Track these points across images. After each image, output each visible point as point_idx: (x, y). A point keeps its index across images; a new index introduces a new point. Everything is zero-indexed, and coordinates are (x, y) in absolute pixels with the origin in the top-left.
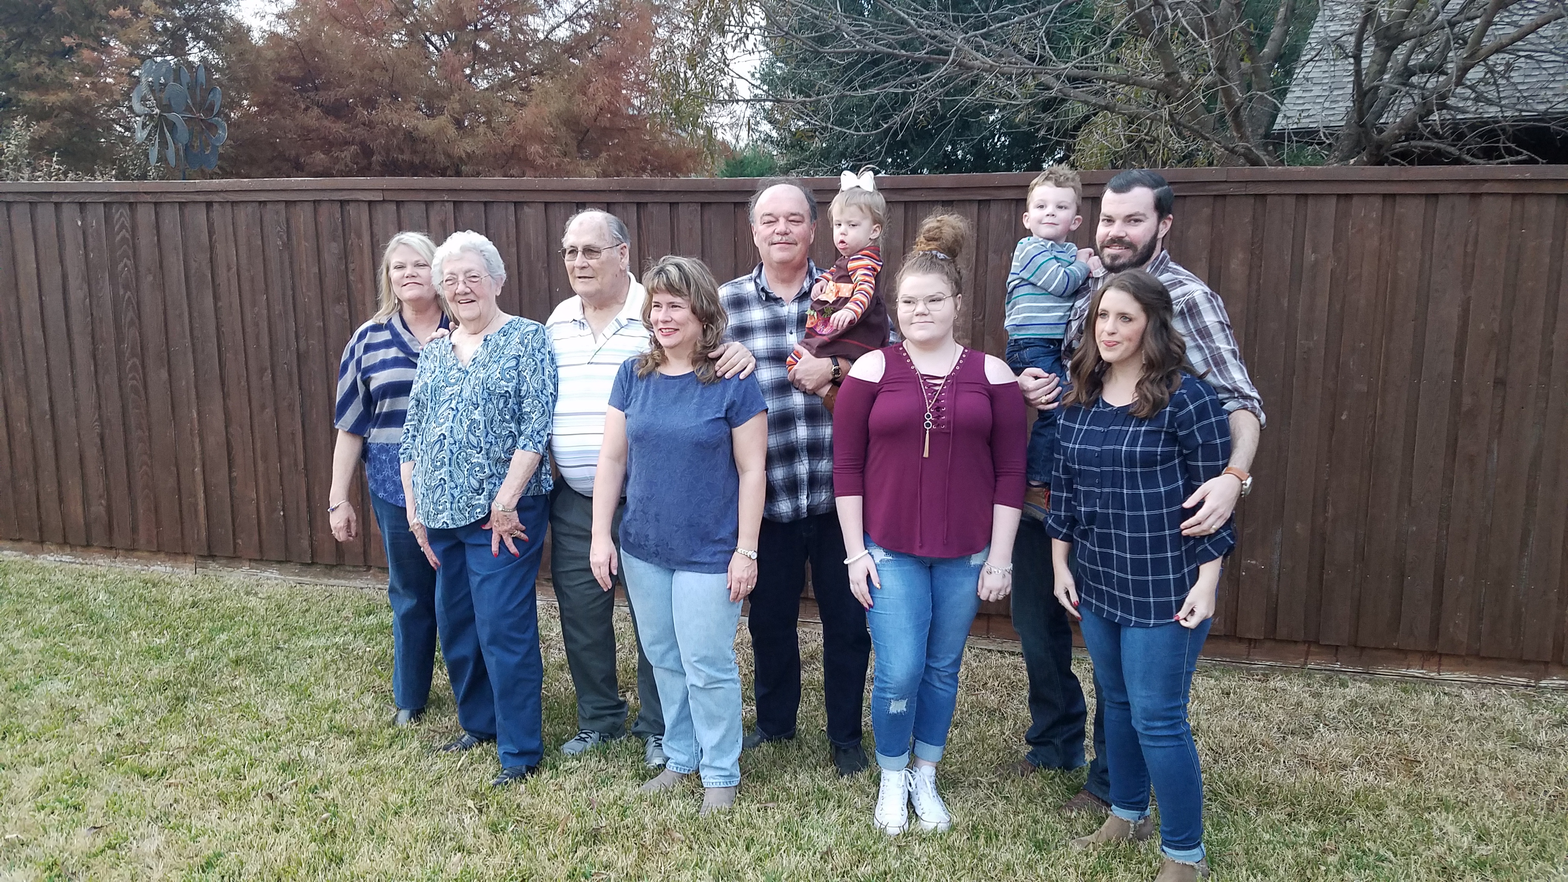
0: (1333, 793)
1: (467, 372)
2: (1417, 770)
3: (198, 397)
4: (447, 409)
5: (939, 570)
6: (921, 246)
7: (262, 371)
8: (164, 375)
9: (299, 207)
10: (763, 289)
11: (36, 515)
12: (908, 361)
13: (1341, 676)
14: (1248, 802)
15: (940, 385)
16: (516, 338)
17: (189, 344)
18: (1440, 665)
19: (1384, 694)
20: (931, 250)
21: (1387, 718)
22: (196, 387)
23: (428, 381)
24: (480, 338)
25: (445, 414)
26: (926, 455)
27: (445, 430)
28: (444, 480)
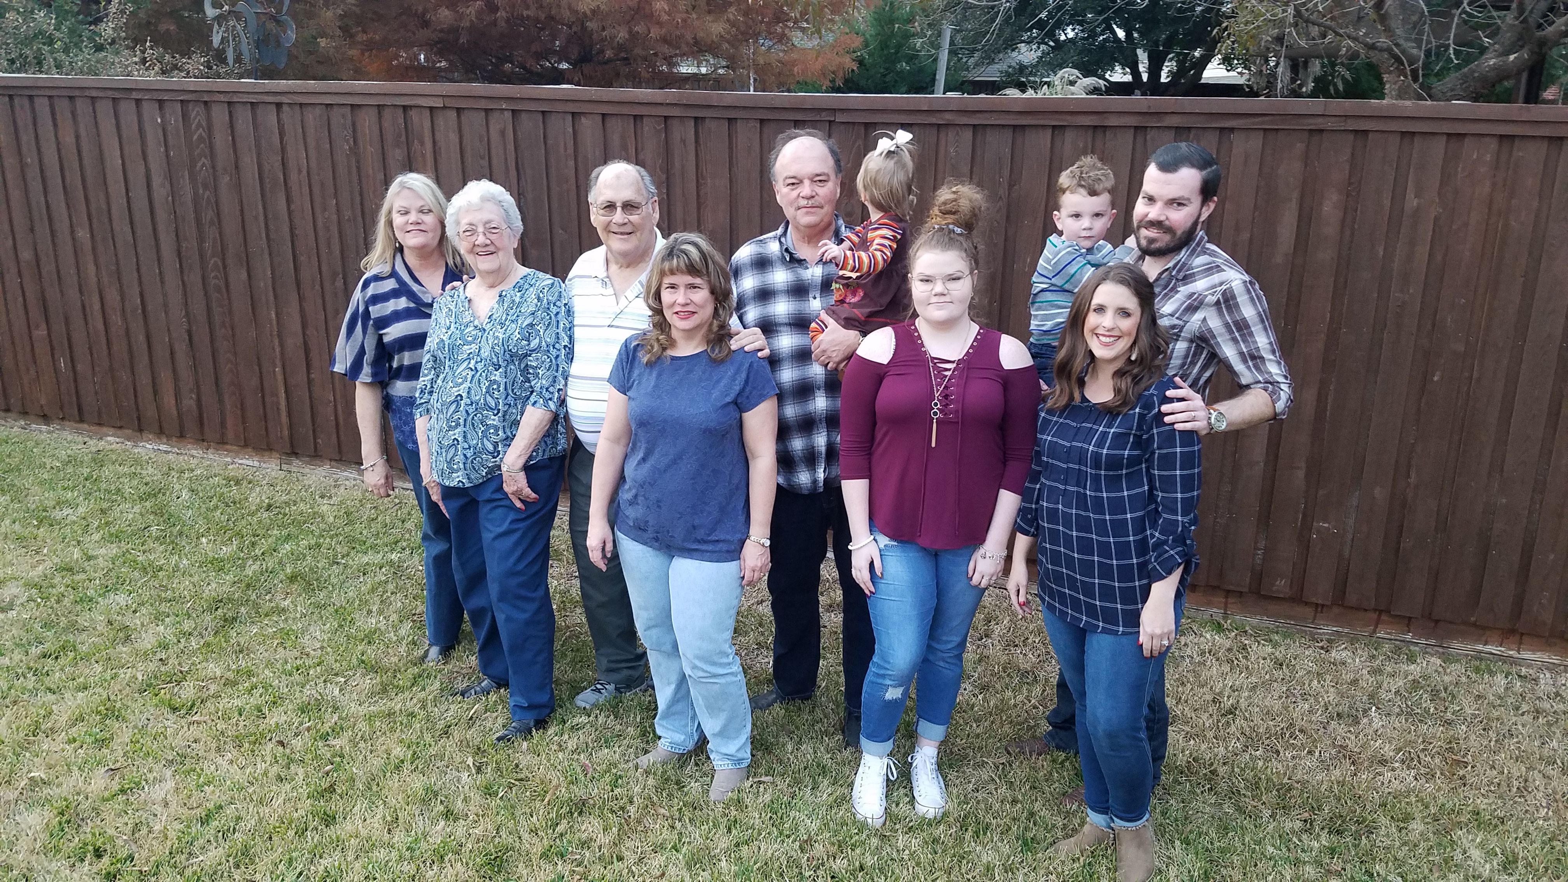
0: (1359, 798)
1: (484, 330)
2: (1462, 773)
3: (276, 297)
4: (465, 368)
5: (944, 560)
6: (935, 220)
7: (335, 275)
8: (244, 275)
9: (363, 111)
10: (787, 249)
11: (134, 405)
12: (919, 342)
13: (1412, 648)
14: (1264, 804)
15: (950, 370)
16: (532, 294)
17: (265, 246)
18: (1520, 644)
19: (1451, 674)
20: (947, 224)
22: (274, 289)
23: (444, 338)
24: (495, 292)
25: (464, 374)
26: (933, 445)
27: (463, 390)
28: (458, 441)
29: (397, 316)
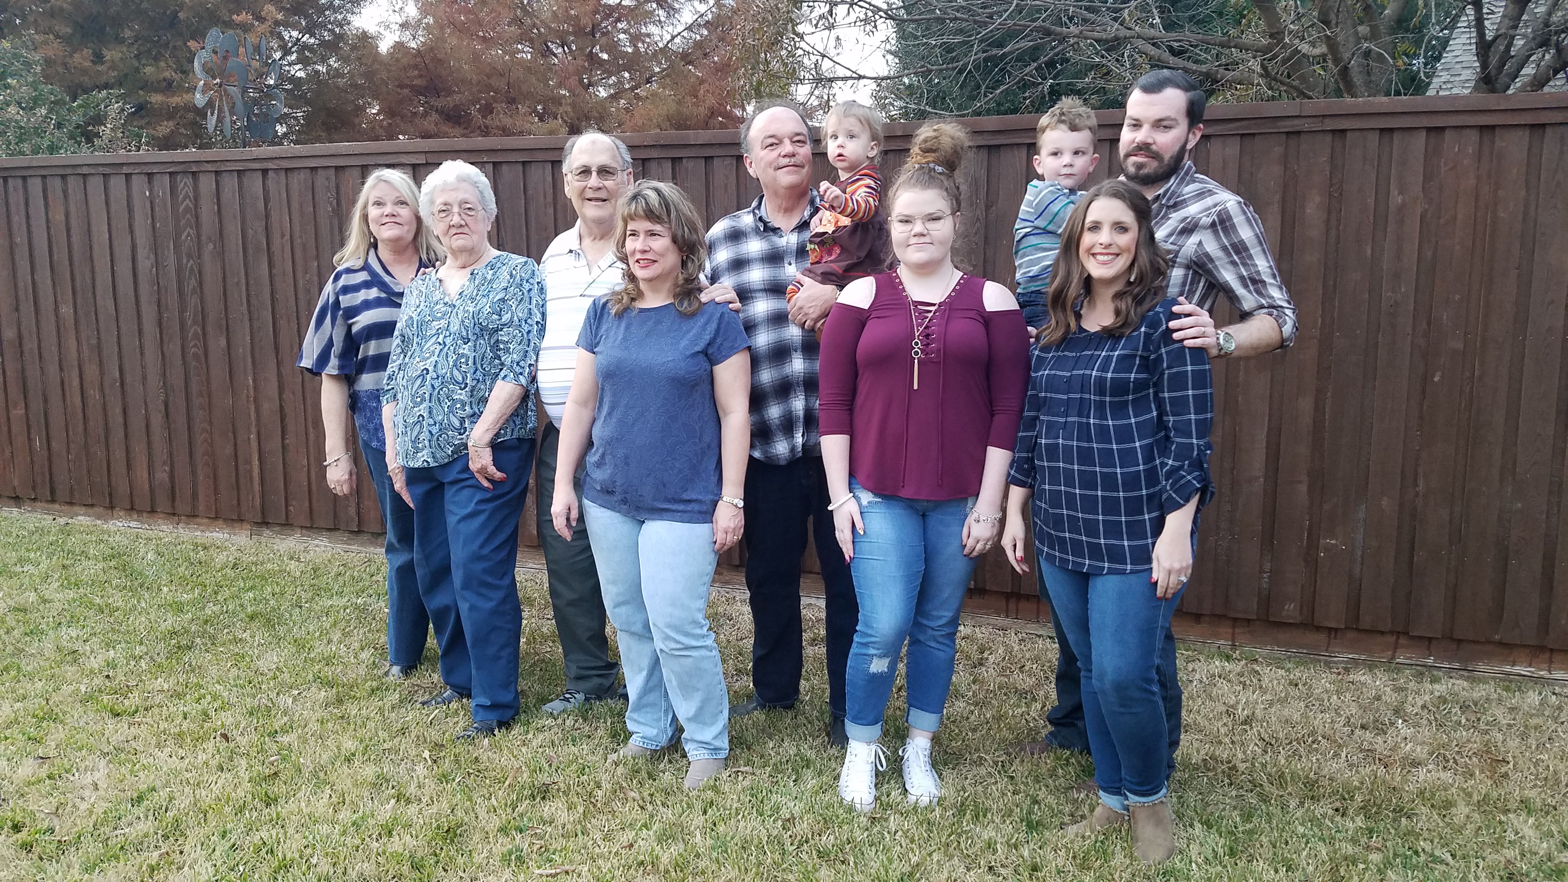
0: (1394, 788)
1: (454, 306)
2: (1503, 770)
3: (254, 364)
4: (432, 345)
5: (934, 518)
6: (915, 159)
8: (223, 342)
9: (348, 172)
10: (761, 219)
11: (105, 480)
12: (901, 287)
13: (1435, 673)
14: (1290, 794)
15: (931, 311)
16: (504, 274)
17: (246, 312)
18: (1551, 662)
19: (1480, 692)
20: (928, 163)
21: (1479, 715)
22: (252, 355)
23: (413, 315)
24: (467, 271)
25: (432, 349)
26: (916, 387)
27: (429, 365)
28: (423, 417)
29: (367, 305)
